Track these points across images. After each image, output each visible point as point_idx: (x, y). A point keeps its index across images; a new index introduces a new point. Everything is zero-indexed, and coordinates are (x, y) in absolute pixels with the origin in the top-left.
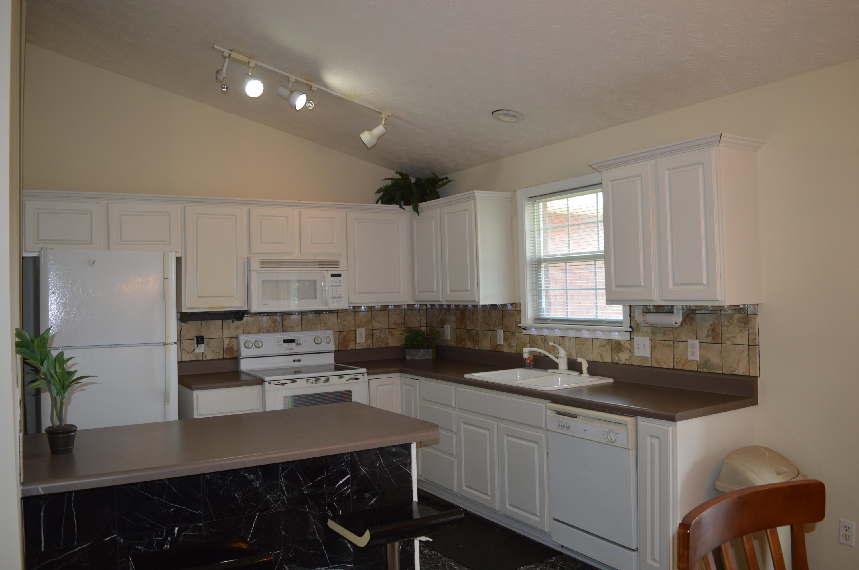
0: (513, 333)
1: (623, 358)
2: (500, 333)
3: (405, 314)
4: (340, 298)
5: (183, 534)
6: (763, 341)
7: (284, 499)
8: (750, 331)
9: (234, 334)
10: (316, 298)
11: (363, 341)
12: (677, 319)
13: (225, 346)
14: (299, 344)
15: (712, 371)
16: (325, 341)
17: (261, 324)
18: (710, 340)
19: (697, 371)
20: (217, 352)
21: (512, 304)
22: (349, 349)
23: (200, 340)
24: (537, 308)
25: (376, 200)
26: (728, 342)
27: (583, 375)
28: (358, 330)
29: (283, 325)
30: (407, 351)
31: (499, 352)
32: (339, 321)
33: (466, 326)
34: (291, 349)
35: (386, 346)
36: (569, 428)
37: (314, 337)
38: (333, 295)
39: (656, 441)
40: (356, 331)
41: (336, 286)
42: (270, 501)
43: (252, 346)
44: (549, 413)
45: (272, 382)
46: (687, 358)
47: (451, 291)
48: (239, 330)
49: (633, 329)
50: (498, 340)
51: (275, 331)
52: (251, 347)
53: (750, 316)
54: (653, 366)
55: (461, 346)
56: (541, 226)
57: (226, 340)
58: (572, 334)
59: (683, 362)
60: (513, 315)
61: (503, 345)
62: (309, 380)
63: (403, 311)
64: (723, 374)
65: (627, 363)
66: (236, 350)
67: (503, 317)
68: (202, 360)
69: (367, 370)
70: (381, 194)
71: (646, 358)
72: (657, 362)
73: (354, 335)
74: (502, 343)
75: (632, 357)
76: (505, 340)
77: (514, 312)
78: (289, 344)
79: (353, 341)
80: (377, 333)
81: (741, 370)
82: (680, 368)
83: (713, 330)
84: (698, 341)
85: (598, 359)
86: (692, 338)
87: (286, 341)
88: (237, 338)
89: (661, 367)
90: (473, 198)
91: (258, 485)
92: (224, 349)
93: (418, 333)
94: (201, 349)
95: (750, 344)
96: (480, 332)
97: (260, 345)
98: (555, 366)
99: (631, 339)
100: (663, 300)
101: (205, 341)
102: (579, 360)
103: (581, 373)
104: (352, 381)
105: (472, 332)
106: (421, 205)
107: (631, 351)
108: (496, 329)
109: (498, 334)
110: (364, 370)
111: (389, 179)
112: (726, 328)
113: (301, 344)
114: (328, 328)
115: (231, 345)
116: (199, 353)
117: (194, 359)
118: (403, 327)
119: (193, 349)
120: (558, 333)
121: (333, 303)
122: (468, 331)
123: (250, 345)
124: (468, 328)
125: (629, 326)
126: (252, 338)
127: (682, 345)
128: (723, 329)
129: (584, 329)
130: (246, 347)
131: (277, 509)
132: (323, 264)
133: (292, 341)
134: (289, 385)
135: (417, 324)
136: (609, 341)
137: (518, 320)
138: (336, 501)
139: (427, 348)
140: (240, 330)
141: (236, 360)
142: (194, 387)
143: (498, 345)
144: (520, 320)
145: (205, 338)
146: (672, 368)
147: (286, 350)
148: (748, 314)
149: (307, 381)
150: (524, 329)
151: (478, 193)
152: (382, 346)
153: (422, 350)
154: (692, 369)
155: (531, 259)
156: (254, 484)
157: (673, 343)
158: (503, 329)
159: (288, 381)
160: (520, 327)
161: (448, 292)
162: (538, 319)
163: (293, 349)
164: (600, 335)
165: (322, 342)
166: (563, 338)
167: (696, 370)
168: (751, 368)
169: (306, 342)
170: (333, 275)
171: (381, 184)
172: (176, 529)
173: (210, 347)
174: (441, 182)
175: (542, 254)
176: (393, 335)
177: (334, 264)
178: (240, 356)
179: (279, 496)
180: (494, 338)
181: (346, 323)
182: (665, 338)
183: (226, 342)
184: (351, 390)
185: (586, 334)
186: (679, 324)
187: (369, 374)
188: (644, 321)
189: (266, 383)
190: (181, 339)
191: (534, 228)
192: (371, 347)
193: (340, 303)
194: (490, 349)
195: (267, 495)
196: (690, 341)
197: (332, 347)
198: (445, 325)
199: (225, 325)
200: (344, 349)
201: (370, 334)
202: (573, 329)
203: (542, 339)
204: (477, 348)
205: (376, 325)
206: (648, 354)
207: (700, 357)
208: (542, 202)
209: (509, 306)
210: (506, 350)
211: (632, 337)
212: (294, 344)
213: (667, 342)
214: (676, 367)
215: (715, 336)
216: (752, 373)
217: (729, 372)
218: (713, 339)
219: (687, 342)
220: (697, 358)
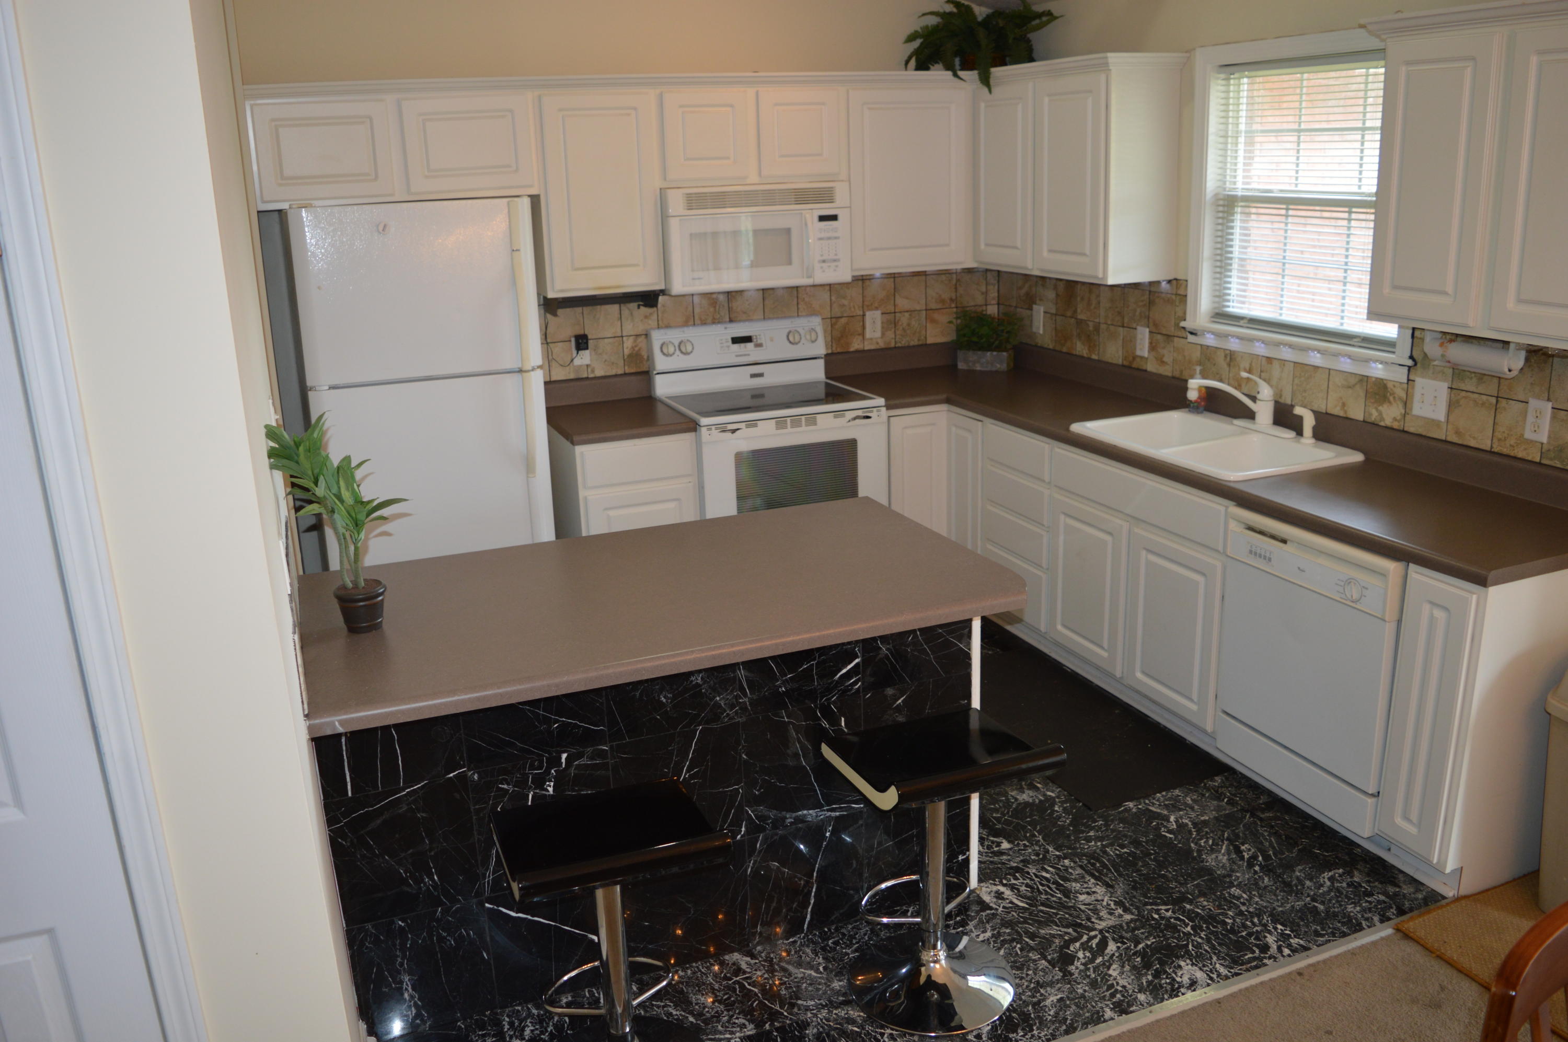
0: (1169, 337)
1: (1389, 415)
2: (1143, 335)
3: (958, 280)
4: (835, 261)
5: (576, 763)
7: (745, 703)
9: (641, 328)
10: (790, 262)
11: (878, 334)
12: (1512, 362)
13: (627, 352)
14: (759, 345)
16: (808, 337)
17: (690, 309)
19: (1540, 464)
20: (613, 363)
21: (1169, 282)
22: (852, 349)
23: (582, 342)
24: (1220, 294)
25: (906, 58)
27: (1303, 440)
28: (868, 314)
29: (730, 310)
30: (961, 354)
31: (1138, 369)
32: (833, 298)
33: (1075, 311)
34: (745, 355)
35: (920, 343)
36: (1270, 560)
37: (787, 330)
38: (822, 255)
39: (1439, 614)
40: (864, 315)
41: (829, 238)
42: (720, 706)
43: (675, 350)
44: (1233, 525)
45: (713, 427)
46: (1522, 435)
47: (1050, 251)
48: (650, 322)
49: (1416, 363)
50: (1138, 347)
51: (715, 321)
52: (674, 354)
54: (1449, 439)
55: (1065, 350)
56: (1242, 127)
57: (628, 340)
58: (1286, 354)
59: (1512, 442)
60: (1169, 301)
61: (1147, 359)
62: (781, 423)
63: (954, 276)
65: (1396, 425)
66: (645, 357)
67: (1151, 303)
68: (587, 378)
69: (886, 400)
70: (916, 44)
71: (1435, 423)
72: (1458, 433)
73: (861, 324)
74: (1146, 354)
75: (1407, 417)
76: (1153, 347)
77: (1174, 297)
78: (743, 345)
79: (859, 335)
80: (904, 319)
82: (1505, 451)
84: (1550, 405)
85: (1337, 411)
86: (1538, 397)
87: (736, 340)
88: (647, 335)
89: (1465, 443)
90: (1104, 67)
91: (699, 681)
92: (626, 357)
93: (981, 319)
94: (584, 358)
96: (1103, 327)
97: (689, 348)
98: (1250, 415)
99: (1408, 380)
100: (1488, 329)
101: (591, 343)
102: (1298, 411)
103: (1300, 433)
104: (857, 421)
105: (1088, 325)
106: (996, 72)
107: (1406, 403)
108: (1134, 326)
109: (1139, 336)
110: (881, 401)
111: (932, 13)
113: (764, 345)
114: (812, 313)
115: (637, 349)
116: (581, 366)
117: (572, 376)
118: (953, 305)
119: (569, 360)
120: (1260, 350)
121: (824, 271)
122: (1080, 322)
123: (671, 350)
124: (1080, 317)
125: (1409, 354)
126: (674, 336)
127: (1515, 407)
129: (1314, 349)
130: (664, 354)
131: (733, 718)
132: (803, 197)
133: (747, 339)
134: (745, 432)
135: (980, 299)
136: (1364, 379)
137: (1180, 314)
138: (834, 703)
139: (999, 349)
140: (653, 322)
141: (646, 376)
142: (576, 438)
143: (1138, 356)
144: (1185, 313)
145: (589, 337)
146: (1488, 449)
147: (737, 356)
149: (777, 423)
150: (1192, 333)
151: (1115, 59)
152: (912, 343)
153: (989, 354)
154: (1530, 458)
155: (1216, 195)
156: (693, 678)
157: (1497, 401)
158: (1148, 327)
159: (742, 425)
160: (1184, 328)
161: (1045, 254)
162: (1221, 316)
163: (749, 355)
164: (1346, 365)
165: (803, 341)
166: (1269, 360)
167: (1537, 459)
169: (772, 340)
170: (822, 218)
171: (916, 25)
172: (564, 756)
173: (600, 354)
174: (1037, 21)
175: (1239, 185)
176: (933, 321)
177: (825, 196)
178: (654, 369)
179: (737, 697)
180: (1129, 343)
181: (846, 302)
182: (1480, 390)
183: (628, 343)
184: (857, 439)
185: (1316, 359)
186: (1515, 373)
187: (889, 407)
188: (1443, 356)
189: (704, 430)
190: (549, 340)
191: (1226, 131)
192: (893, 345)
193: (835, 270)
194: (1120, 362)
195: (715, 697)
196: (1534, 403)
197: (820, 349)
198: (1035, 307)
199: (625, 312)
200: (841, 351)
201: (891, 322)
202: (1290, 346)
203: (1226, 356)
204: (1094, 357)
205: (902, 303)
206: (1440, 415)
207: (1549, 437)
208: (1248, 77)
209: (1164, 284)
210: (1151, 367)
211: (1411, 377)
212: (750, 345)
213: (1484, 398)
214: (1496, 449)
219: (1527, 402)
220: (1543, 437)
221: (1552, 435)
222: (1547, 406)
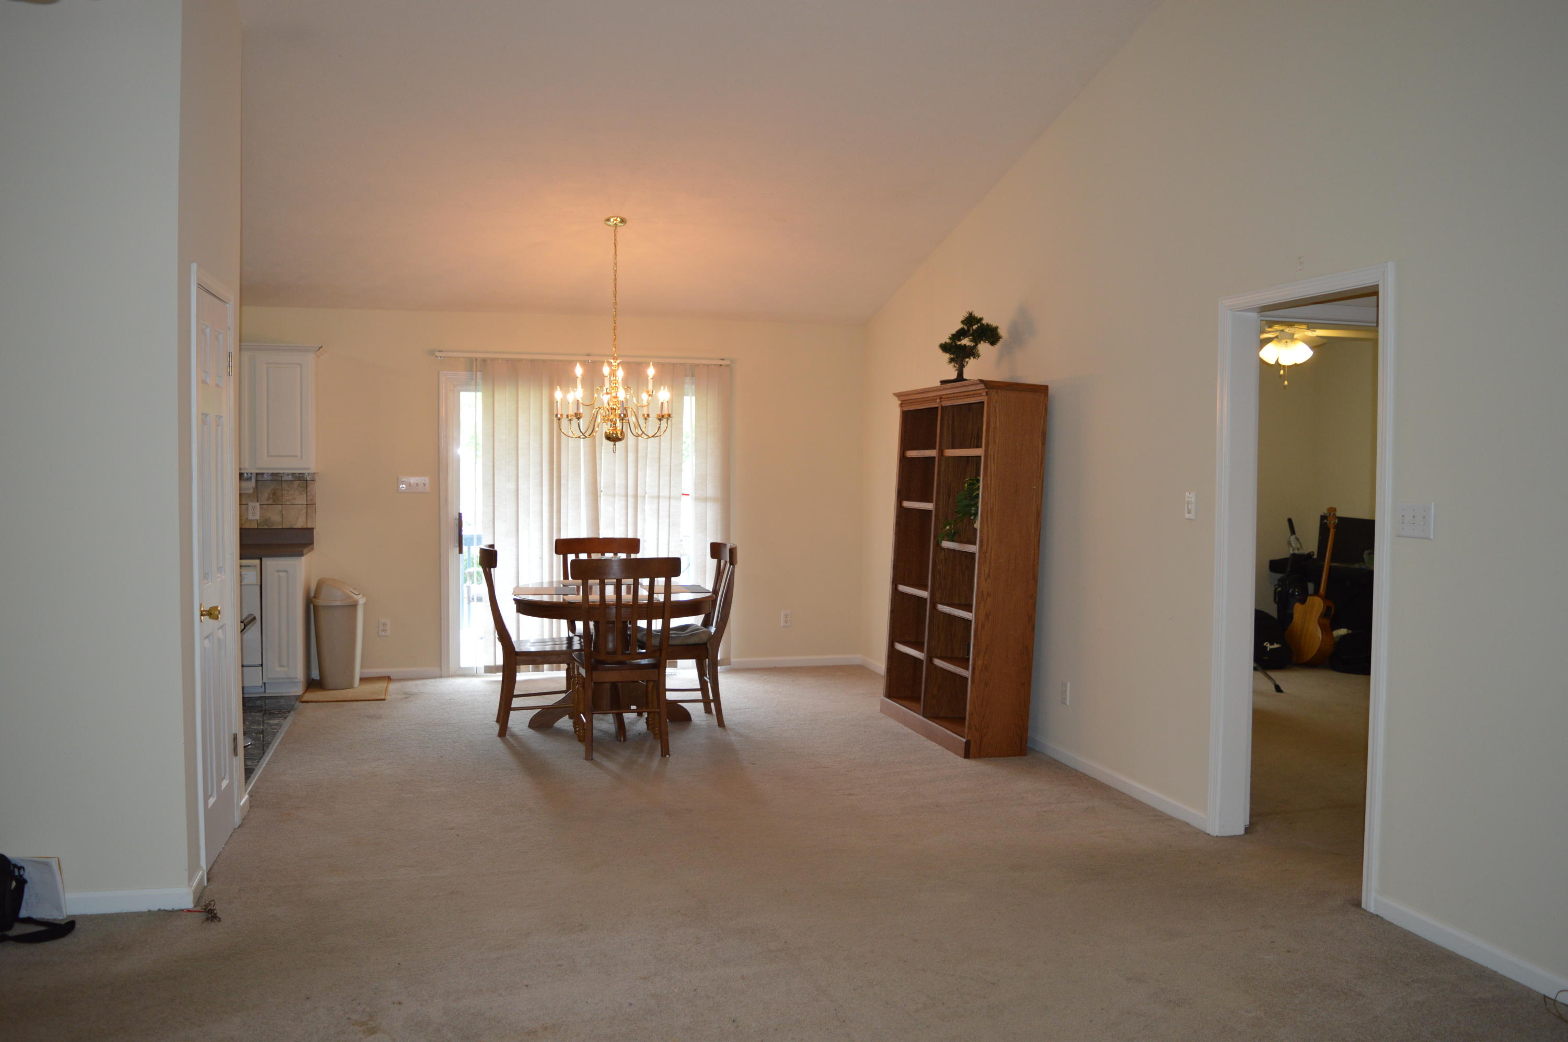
6: (318, 501)
8: (308, 494)
12: (250, 485)
15: (273, 527)
18: (270, 502)
26: (288, 503)
39: (283, 575)
46: (247, 519)
53: (309, 482)
64: (282, 529)
81: (300, 524)
83: (274, 494)
86: (253, 501)
95: (309, 503)
100: (257, 469)
112: (286, 492)
128: (283, 492)
148: (307, 481)
154: (252, 527)
167: (256, 527)
168: (308, 521)
196: (251, 504)
207: (260, 517)
215: (276, 499)
216: (309, 526)
217: (288, 527)
218: (273, 501)
219: (247, 504)
220: (257, 517)
222: (258, 504)
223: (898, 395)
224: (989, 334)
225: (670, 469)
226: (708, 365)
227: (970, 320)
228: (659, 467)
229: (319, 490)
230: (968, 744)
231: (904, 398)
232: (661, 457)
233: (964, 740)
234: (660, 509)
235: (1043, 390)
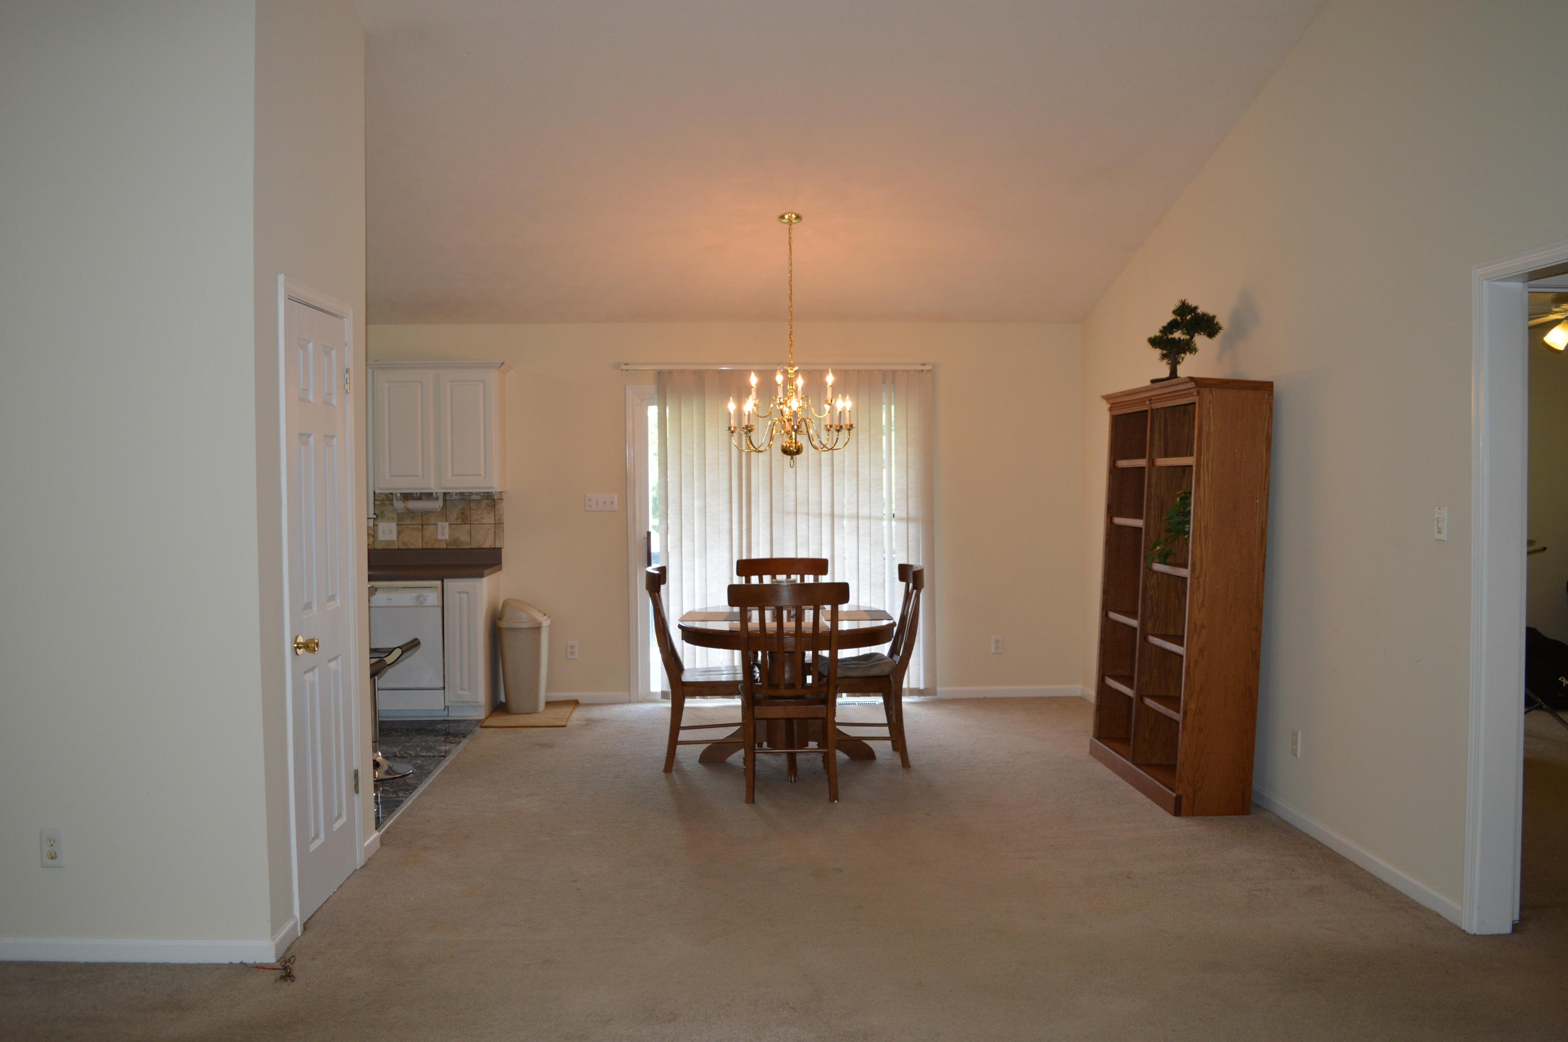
6: (506, 520)
8: (496, 513)
12: (437, 505)
15: (462, 547)
18: (459, 521)
19: (447, 549)
26: (475, 523)
46: (437, 539)
49: (376, 516)
53: (496, 501)
54: (400, 547)
59: (432, 542)
64: (471, 548)
71: (392, 542)
72: (404, 544)
75: (375, 542)
81: (488, 544)
82: (429, 547)
83: (463, 513)
84: (447, 523)
86: (444, 520)
89: (409, 548)
95: (497, 522)
99: (374, 525)
100: (443, 488)
107: (373, 536)
112: (474, 511)
125: (373, 513)
127: (431, 528)
128: (472, 512)
146: (421, 547)
148: (494, 500)
154: (442, 547)
157: (422, 526)
167: (445, 547)
168: (497, 541)
182: (413, 523)
186: (434, 510)
188: (405, 507)
196: (440, 524)
206: (394, 538)
207: (449, 537)
211: (376, 523)
213: (415, 526)
214: (425, 547)
215: (464, 518)
216: (497, 546)
217: (477, 547)
218: (462, 521)
219: (437, 524)
220: (447, 537)
221: (450, 536)
222: (447, 524)
223: (1107, 398)
224: (1208, 325)
225: (870, 483)
226: (908, 371)
227: (1184, 309)
228: (858, 481)
229: (506, 507)
230: (1178, 799)
231: (1113, 400)
232: (860, 470)
233: (1175, 795)
234: (860, 526)
235: (1266, 387)
